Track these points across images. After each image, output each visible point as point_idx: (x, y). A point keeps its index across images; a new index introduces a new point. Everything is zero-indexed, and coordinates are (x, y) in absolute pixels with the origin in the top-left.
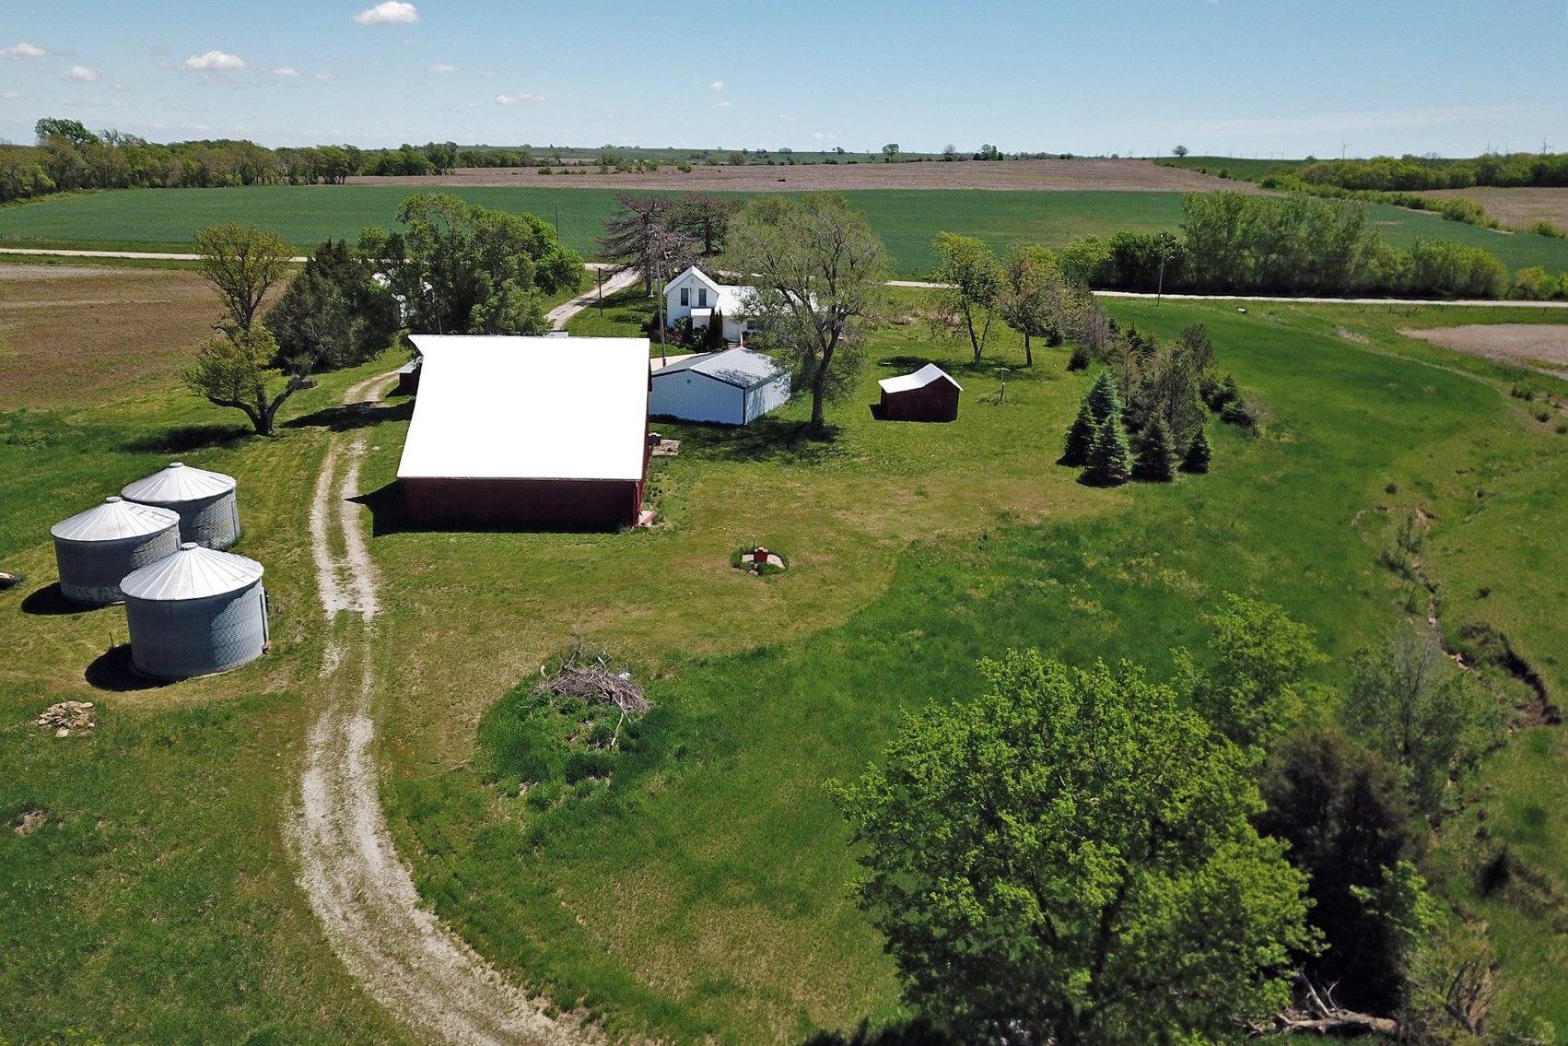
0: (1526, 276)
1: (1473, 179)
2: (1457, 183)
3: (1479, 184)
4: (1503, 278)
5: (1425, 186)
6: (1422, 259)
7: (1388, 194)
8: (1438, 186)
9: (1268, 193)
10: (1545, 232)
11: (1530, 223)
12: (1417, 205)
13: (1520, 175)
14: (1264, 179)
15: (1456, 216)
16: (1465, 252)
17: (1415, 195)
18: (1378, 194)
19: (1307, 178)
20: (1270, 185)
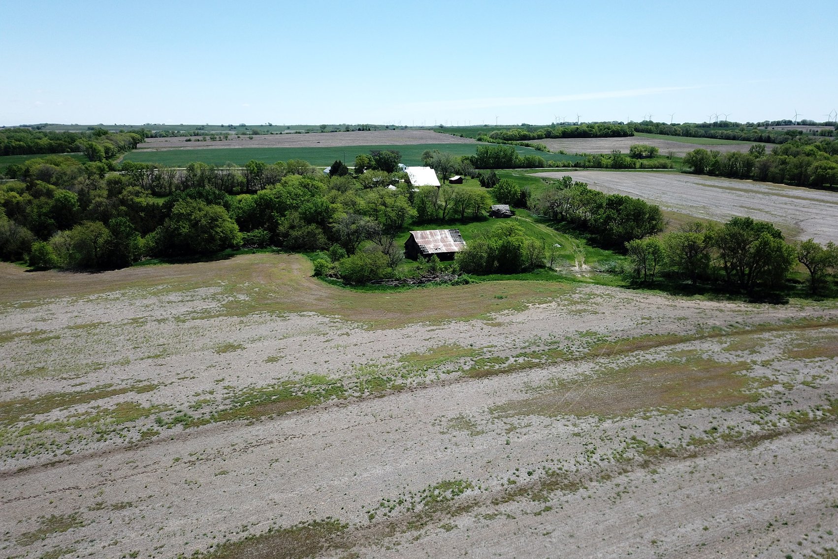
0: (550, 162)
1: (544, 136)
2: (540, 137)
3: (546, 138)
4: (545, 163)
5: (530, 139)
6: (527, 159)
7: (518, 142)
8: (534, 138)
9: (480, 143)
10: (562, 153)
11: (557, 151)
12: (527, 145)
13: (558, 134)
14: (478, 137)
15: (538, 149)
16: (538, 156)
17: (526, 142)
18: (515, 142)
19: (492, 137)
20: (480, 140)
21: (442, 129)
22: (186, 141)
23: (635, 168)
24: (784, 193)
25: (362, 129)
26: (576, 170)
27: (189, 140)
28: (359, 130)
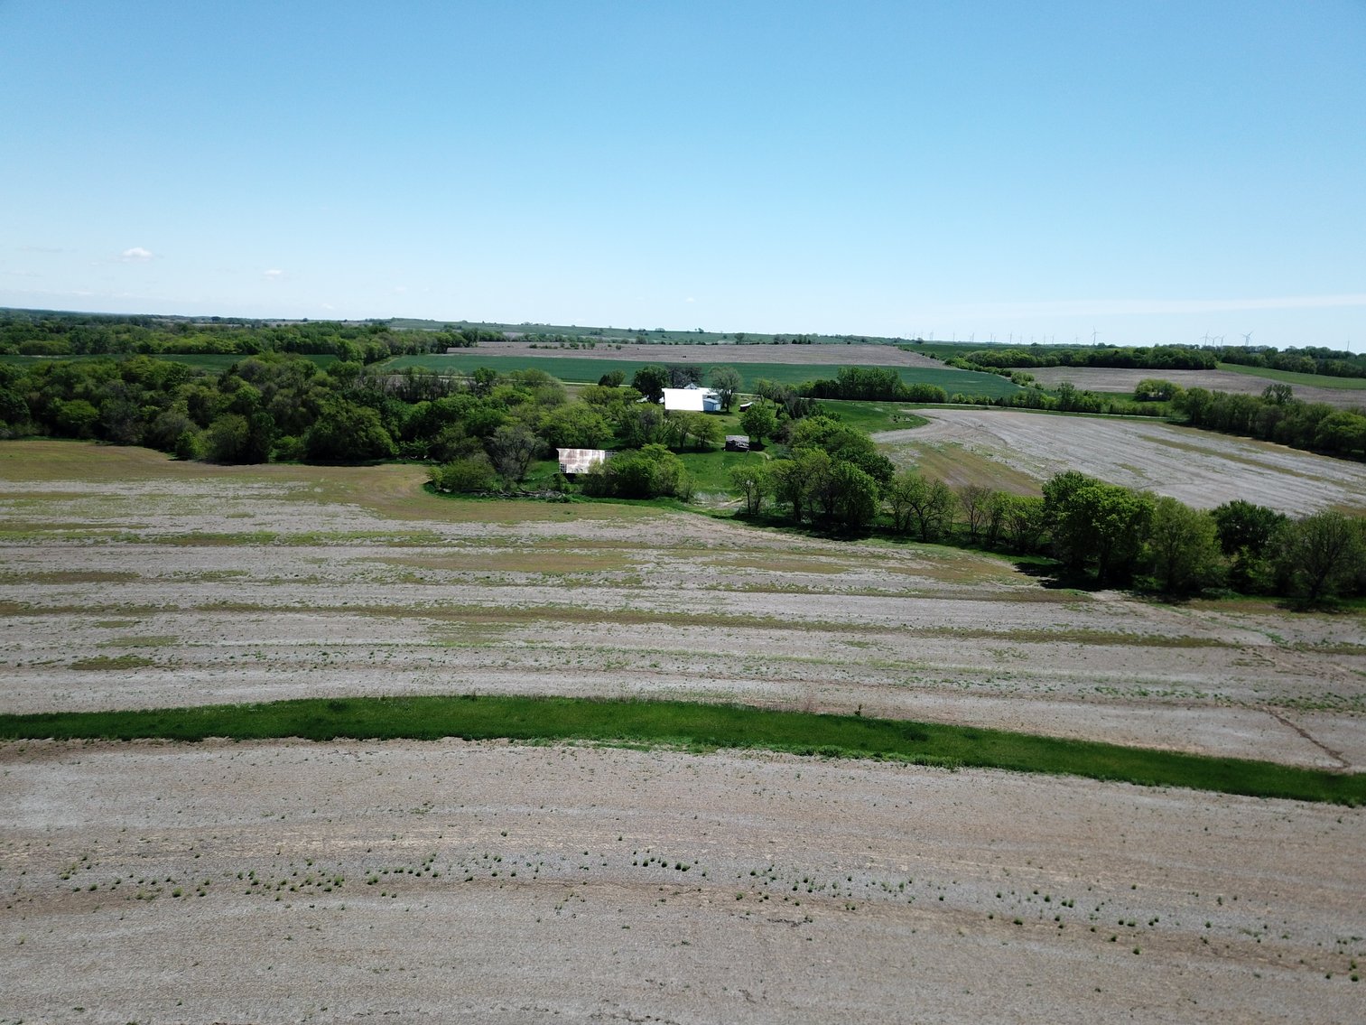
6: (918, 389)
12: (1009, 374)
14: (949, 359)
19: (970, 360)
20: (948, 363)
21: (918, 346)
22: (531, 347)
23: (1098, 412)
24: (1253, 456)
25: (798, 341)
26: (987, 409)
27: (534, 347)
28: (794, 342)
